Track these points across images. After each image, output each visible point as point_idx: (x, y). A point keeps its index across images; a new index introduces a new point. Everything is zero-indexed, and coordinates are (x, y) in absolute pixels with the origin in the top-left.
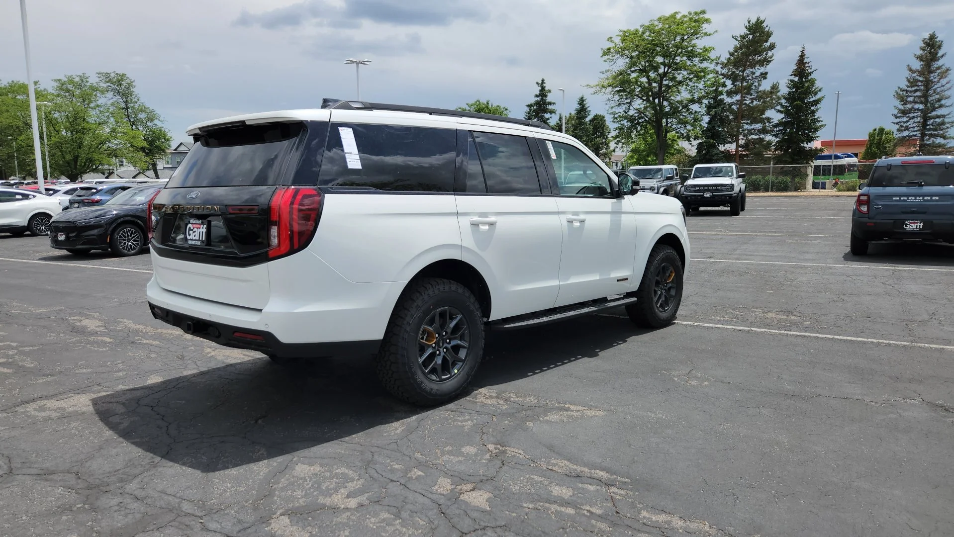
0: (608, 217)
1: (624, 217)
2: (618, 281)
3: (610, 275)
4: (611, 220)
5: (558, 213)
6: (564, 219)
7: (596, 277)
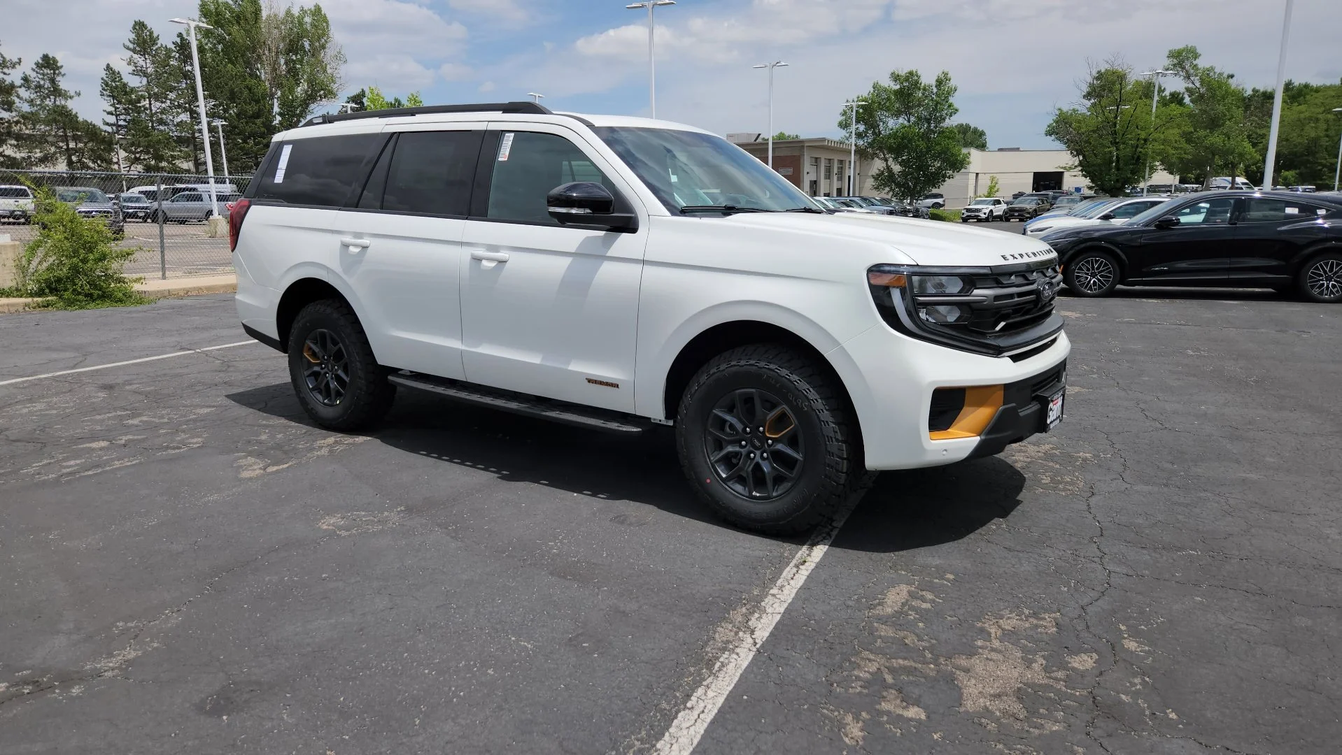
0: (567, 261)
1: (607, 268)
2: (590, 381)
3: (568, 363)
4: (569, 268)
5: (462, 244)
6: (465, 254)
7: (534, 359)
